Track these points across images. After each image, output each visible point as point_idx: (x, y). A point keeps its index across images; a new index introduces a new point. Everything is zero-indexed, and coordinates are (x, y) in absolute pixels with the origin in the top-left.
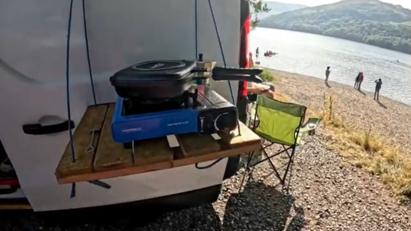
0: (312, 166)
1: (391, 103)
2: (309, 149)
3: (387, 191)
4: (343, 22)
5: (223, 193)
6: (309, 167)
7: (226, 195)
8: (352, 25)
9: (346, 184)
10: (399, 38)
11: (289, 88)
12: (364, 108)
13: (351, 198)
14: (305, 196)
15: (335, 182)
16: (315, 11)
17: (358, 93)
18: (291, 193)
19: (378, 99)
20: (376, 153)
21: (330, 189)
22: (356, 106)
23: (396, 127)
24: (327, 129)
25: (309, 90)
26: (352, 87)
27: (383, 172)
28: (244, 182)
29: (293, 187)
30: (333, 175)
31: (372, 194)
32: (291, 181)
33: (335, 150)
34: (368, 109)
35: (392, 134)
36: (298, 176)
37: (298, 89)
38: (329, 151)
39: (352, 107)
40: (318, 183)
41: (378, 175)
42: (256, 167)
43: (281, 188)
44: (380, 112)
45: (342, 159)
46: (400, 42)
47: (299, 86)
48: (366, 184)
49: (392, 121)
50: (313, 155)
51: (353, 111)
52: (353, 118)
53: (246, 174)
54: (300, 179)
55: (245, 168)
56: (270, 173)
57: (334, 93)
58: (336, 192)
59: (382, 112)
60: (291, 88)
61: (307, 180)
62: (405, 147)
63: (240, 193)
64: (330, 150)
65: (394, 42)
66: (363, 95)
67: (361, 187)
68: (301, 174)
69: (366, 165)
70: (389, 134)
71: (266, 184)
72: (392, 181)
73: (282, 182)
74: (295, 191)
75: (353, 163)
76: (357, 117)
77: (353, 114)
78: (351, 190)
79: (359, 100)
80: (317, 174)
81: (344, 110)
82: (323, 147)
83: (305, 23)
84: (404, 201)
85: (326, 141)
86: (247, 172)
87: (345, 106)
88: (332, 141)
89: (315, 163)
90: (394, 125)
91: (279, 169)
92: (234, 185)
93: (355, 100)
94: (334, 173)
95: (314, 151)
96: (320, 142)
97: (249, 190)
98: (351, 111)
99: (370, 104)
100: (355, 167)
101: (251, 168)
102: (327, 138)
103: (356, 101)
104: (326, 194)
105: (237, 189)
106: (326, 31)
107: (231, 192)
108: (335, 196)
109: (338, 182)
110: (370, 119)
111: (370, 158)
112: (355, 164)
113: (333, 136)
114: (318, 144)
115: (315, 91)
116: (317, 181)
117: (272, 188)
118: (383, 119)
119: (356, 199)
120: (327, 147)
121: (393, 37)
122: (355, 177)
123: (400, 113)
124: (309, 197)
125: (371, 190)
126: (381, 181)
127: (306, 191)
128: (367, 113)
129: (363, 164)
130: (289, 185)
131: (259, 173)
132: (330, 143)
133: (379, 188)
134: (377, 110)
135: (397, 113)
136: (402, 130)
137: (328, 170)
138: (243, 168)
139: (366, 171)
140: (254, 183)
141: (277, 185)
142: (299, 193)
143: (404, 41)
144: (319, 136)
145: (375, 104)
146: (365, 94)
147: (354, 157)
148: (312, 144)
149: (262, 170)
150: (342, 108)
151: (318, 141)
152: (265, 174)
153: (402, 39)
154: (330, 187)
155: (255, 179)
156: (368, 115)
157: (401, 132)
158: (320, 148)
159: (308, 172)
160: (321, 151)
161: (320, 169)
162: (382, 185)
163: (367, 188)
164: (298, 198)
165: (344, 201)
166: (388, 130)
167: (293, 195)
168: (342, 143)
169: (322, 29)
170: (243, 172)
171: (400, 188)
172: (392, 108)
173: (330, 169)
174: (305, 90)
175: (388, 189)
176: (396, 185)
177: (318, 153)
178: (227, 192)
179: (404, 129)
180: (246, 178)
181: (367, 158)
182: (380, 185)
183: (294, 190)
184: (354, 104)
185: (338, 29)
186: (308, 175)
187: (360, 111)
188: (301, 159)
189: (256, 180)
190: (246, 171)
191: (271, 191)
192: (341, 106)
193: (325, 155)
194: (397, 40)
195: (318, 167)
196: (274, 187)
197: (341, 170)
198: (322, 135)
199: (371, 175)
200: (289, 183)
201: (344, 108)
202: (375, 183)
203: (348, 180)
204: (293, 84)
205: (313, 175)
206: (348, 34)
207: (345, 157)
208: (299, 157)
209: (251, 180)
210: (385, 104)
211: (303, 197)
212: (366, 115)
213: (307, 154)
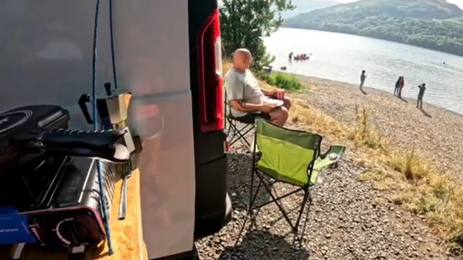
0: (336, 206)
1: (436, 110)
2: (334, 181)
3: (433, 236)
4: (380, 20)
5: (215, 246)
6: (332, 207)
7: (218, 249)
8: (390, 23)
9: (380, 229)
10: (444, 37)
11: (319, 96)
12: (406, 118)
13: (386, 250)
14: (324, 250)
15: (364, 227)
16: (349, 8)
17: (399, 101)
18: (304, 246)
19: (421, 107)
20: (420, 181)
21: (358, 238)
22: (397, 115)
23: (443, 140)
24: (359, 153)
25: (342, 99)
26: (391, 94)
27: (428, 210)
28: (244, 230)
29: (309, 236)
30: (363, 217)
31: (413, 242)
32: (306, 228)
33: (368, 182)
34: (410, 118)
35: (438, 148)
36: (316, 221)
37: (330, 97)
38: (359, 183)
39: (391, 117)
40: (342, 230)
41: (422, 214)
42: (262, 209)
43: (292, 239)
44: (423, 121)
45: (376, 193)
46: (445, 42)
47: (331, 94)
48: (406, 229)
49: (437, 132)
50: (338, 189)
51: (393, 121)
52: (393, 130)
53: (247, 218)
54: (318, 225)
55: (247, 210)
56: (279, 217)
57: (371, 102)
58: (366, 242)
59: (427, 122)
60: (322, 96)
61: (328, 226)
62: (454, 163)
63: (236, 247)
64: (361, 181)
65: (438, 41)
66: (404, 103)
67: (400, 232)
68: (321, 217)
69: (407, 201)
70: (435, 148)
71: (273, 233)
72: (441, 223)
73: (295, 230)
74: (311, 243)
75: (390, 198)
76: (398, 129)
77: (393, 125)
78: (385, 239)
79: (399, 108)
80: (341, 217)
81: (383, 121)
82: (352, 177)
83: (337, 22)
84: (455, 250)
85: (356, 169)
86: (249, 217)
87: (384, 116)
88: (363, 169)
89: (340, 201)
90: (441, 137)
91: (292, 211)
92: (230, 235)
93: (395, 109)
94: (364, 214)
95: (339, 184)
96: (349, 171)
97: (250, 242)
98: (391, 121)
99: (413, 113)
100: (392, 204)
101: (255, 211)
102: (357, 165)
103: (397, 109)
104: (352, 246)
105: (233, 240)
106: (361, 30)
107: (226, 245)
108: (364, 247)
109: (369, 227)
110: (413, 130)
111: (413, 190)
112: (393, 200)
113: (365, 161)
114: (346, 173)
115: (349, 99)
116: (340, 227)
117: (280, 238)
118: (428, 130)
119: (392, 251)
120: (358, 177)
121: (437, 36)
122: (392, 218)
123: (447, 122)
124: (328, 251)
125: (413, 237)
126: (426, 222)
127: (325, 242)
128: (410, 124)
129: (403, 199)
130: (303, 234)
131: (265, 217)
132: (362, 171)
133: (423, 233)
134: (421, 121)
135: (444, 123)
136: (449, 143)
137: (357, 211)
138: (245, 211)
139: (406, 209)
140: (256, 232)
141: (287, 235)
142: (315, 245)
143: (449, 40)
144: (348, 162)
145: (418, 113)
146: (406, 102)
147: (392, 189)
148: (338, 173)
149: (269, 213)
150: (380, 119)
151: (347, 169)
152: (272, 219)
153: (446, 38)
154: (358, 235)
155: (258, 225)
156: (411, 126)
157: (449, 146)
158: (348, 179)
159: (331, 214)
160: (350, 183)
161: (346, 209)
162: (427, 229)
163: (407, 233)
164: (314, 252)
165: (375, 255)
166: (433, 144)
167: (308, 248)
168: (377, 170)
169: (357, 29)
170: (244, 216)
171: (451, 231)
172: (438, 116)
173: (360, 208)
174: (338, 98)
175: (436, 234)
176: (445, 228)
177: (345, 186)
178: (220, 245)
179: (452, 142)
180: (247, 224)
181: (408, 190)
182: (425, 228)
183: (309, 241)
184: (394, 113)
185: (375, 28)
186: (330, 218)
187: (402, 122)
188: (323, 196)
189: (260, 228)
190: (248, 214)
191: (278, 243)
192: (378, 116)
193: (354, 188)
194: (442, 40)
195: (345, 206)
196: (283, 237)
197: (374, 210)
198: (352, 160)
199: (413, 214)
200: (304, 230)
201: (383, 119)
202: (419, 225)
203: (383, 224)
204: (324, 92)
205: (336, 218)
206: (386, 34)
207: (380, 190)
208: (319, 193)
209: (254, 228)
210: (430, 112)
211: (321, 251)
212: (408, 126)
213: (330, 188)
